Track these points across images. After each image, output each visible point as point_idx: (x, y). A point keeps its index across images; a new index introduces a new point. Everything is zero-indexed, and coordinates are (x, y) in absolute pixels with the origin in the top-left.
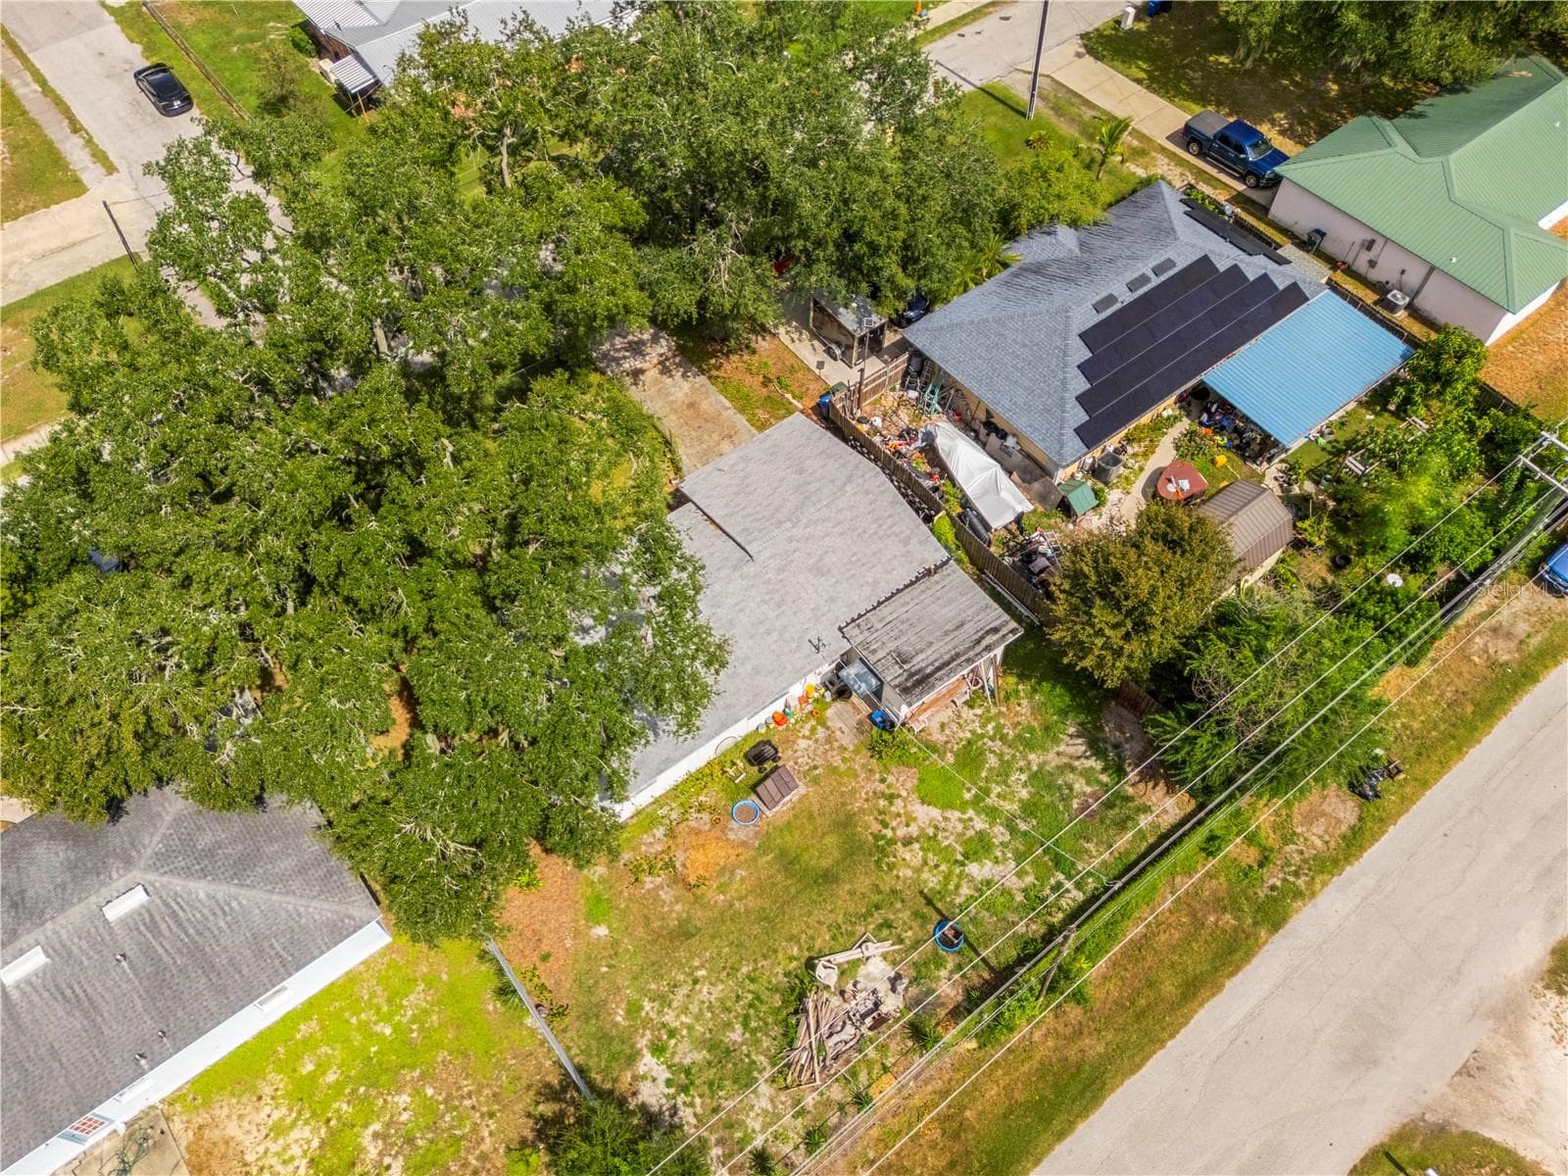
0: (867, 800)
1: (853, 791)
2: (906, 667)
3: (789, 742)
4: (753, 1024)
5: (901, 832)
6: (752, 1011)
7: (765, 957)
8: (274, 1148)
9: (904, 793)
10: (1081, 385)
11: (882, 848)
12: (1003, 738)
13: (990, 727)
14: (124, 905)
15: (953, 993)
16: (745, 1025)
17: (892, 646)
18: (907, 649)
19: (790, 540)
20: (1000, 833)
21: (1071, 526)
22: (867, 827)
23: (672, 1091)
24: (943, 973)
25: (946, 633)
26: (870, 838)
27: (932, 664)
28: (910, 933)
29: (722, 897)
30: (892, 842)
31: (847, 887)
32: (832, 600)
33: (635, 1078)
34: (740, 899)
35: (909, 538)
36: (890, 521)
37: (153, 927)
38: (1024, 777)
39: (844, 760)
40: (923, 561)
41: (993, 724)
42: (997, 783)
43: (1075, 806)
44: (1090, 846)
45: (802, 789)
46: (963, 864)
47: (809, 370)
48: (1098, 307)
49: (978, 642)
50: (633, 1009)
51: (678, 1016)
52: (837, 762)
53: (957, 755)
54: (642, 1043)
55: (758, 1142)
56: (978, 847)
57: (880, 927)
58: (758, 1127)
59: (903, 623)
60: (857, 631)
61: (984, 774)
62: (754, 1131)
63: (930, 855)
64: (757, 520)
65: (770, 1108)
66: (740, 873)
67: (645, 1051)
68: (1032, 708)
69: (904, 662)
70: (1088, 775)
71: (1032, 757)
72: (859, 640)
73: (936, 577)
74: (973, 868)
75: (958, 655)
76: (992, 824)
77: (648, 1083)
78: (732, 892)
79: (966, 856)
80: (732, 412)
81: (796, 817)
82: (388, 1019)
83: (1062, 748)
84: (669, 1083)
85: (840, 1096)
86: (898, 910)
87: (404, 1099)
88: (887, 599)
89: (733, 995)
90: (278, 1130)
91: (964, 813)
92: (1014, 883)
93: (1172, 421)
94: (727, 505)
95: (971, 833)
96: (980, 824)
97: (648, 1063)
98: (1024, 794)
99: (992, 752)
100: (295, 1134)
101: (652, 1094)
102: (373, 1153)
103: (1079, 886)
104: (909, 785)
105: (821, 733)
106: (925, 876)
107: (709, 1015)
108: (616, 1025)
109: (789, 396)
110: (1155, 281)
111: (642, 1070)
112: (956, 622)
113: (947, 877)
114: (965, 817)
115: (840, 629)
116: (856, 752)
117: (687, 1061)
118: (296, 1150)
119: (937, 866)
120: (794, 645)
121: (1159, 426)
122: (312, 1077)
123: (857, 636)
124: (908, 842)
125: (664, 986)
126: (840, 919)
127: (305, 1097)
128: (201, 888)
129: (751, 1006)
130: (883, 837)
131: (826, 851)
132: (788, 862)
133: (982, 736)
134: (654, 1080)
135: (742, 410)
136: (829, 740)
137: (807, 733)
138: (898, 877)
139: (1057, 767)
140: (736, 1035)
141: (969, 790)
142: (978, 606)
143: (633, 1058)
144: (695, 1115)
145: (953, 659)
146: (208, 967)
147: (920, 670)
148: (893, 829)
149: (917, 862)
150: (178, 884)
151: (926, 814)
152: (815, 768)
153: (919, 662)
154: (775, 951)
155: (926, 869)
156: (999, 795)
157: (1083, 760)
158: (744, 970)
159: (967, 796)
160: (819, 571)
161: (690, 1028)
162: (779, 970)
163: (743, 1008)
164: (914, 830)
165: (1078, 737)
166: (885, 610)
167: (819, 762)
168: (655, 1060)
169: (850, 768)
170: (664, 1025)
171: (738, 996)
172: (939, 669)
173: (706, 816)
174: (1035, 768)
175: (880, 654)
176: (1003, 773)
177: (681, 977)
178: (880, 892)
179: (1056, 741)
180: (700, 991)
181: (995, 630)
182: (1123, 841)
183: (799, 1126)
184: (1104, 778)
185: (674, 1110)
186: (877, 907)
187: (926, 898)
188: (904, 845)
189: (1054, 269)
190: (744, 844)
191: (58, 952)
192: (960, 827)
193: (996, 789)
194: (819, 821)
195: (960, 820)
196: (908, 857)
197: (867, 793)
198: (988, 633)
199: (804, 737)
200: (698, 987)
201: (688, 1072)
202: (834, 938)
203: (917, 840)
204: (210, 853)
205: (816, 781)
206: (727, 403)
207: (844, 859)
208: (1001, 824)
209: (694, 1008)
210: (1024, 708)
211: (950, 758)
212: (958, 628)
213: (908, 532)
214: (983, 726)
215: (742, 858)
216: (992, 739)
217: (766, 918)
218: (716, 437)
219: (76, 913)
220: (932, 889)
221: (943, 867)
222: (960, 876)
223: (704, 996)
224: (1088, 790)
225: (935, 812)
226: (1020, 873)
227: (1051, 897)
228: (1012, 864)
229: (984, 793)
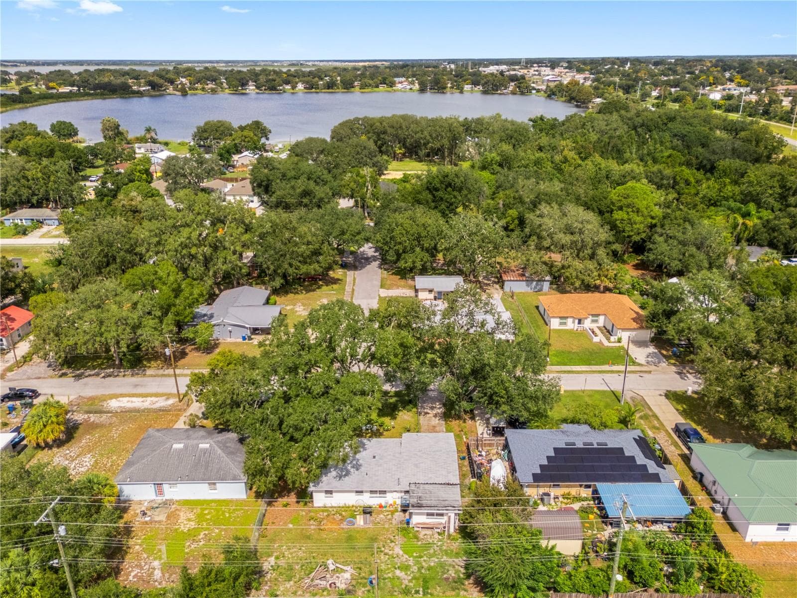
0: (385, 538)
1: (383, 534)
2: (419, 501)
3: (379, 513)
5: (386, 551)
8: (185, 522)
9: (397, 543)
10: (545, 462)
11: (377, 551)
12: (441, 548)
14: (204, 446)
17: (420, 495)
18: (423, 497)
20: (415, 569)
22: (378, 544)
23: (271, 568)
24: (363, 589)
25: (439, 500)
29: (325, 536)
30: (382, 551)
31: (359, 554)
32: (414, 475)
33: (266, 560)
34: (329, 539)
35: (451, 472)
36: (449, 465)
37: (205, 453)
38: (437, 560)
39: (389, 526)
40: (450, 480)
41: (441, 543)
42: (427, 557)
43: (445, 576)
44: (438, 588)
45: (370, 526)
46: (396, 569)
48: (567, 444)
49: (446, 507)
50: (281, 546)
51: (289, 554)
53: (422, 544)
54: (275, 554)
56: (405, 568)
57: (357, 568)
59: (429, 491)
60: (414, 486)
61: (425, 553)
63: (389, 561)
64: (411, 446)
65: (289, 587)
66: (335, 534)
67: (274, 556)
68: (458, 546)
70: (457, 572)
71: (445, 557)
72: (412, 488)
73: (450, 486)
74: (398, 572)
75: (436, 506)
76: (415, 565)
77: (268, 563)
78: (329, 537)
79: (399, 568)
81: (363, 530)
82: (229, 513)
83: (456, 561)
84: (272, 566)
86: (367, 567)
87: (217, 531)
88: (431, 484)
89: (306, 558)
90: (189, 520)
91: (409, 558)
92: (406, 582)
93: (586, 499)
95: (406, 563)
96: (411, 563)
97: (272, 559)
98: (432, 564)
99: (434, 549)
100: (191, 523)
101: (266, 566)
102: (200, 537)
104: (401, 542)
105: (390, 517)
106: (383, 565)
107: (296, 558)
108: (273, 547)
109: (464, 437)
110: (596, 446)
111: (269, 559)
112: (444, 499)
113: (388, 569)
115: (410, 483)
116: (394, 526)
117: (281, 565)
118: (188, 526)
121: (578, 499)
122: (205, 514)
124: (386, 554)
125: (292, 546)
127: (200, 518)
128: (219, 451)
130: (380, 549)
132: (350, 539)
133: (435, 544)
134: (270, 563)
136: (390, 519)
137: (386, 514)
138: (375, 560)
139: (450, 564)
140: (297, 567)
141: (417, 553)
143: (269, 556)
144: (271, 577)
145: (434, 507)
146: (207, 468)
148: (385, 549)
149: (384, 560)
150: (216, 448)
151: (398, 550)
152: (379, 523)
153: (423, 502)
154: (326, 556)
155: (384, 563)
156: (424, 560)
157: (460, 567)
158: (314, 555)
159: (415, 554)
161: (289, 558)
162: (322, 560)
164: (391, 553)
165: (464, 561)
166: (427, 486)
167: (382, 522)
168: (274, 559)
169: (388, 529)
170: (284, 554)
173: (340, 517)
174: (442, 560)
175: (415, 495)
176: (431, 556)
177: (298, 546)
178: (366, 560)
179: (457, 558)
181: (454, 507)
184: (462, 576)
185: (267, 573)
186: (362, 563)
187: (377, 570)
188: (384, 554)
189: (568, 433)
190: (343, 528)
191: (186, 447)
192: (405, 560)
193: (425, 558)
194: (367, 534)
195: (406, 558)
196: (382, 557)
197: (387, 537)
198: (451, 506)
199: (384, 515)
200: (300, 551)
201: (278, 567)
203: (389, 555)
204: (227, 447)
205: (376, 526)
206: (444, 431)
208: (417, 567)
209: (294, 555)
210: (456, 545)
211: (420, 543)
212: (443, 501)
213: (452, 470)
214: (438, 541)
215: (339, 531)
216: (437, 546)
219: (195, 442)
220: (381, 569)
221: (389, 566)
222: (392, 571)
223: (299, 554)
224: (453, 575)
225: (401, 552)
226: (410, 581)
227: (413, 592)
228: (410, 578)
229: (421, 557)
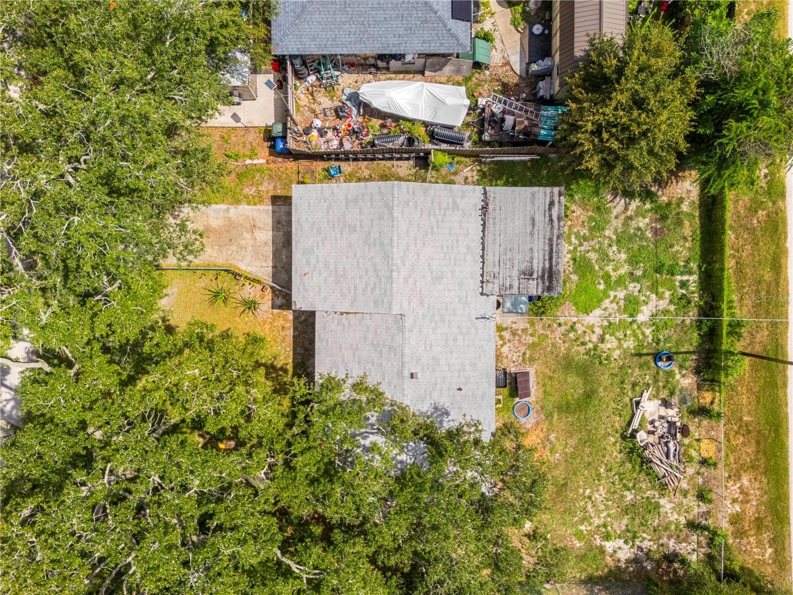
0: (564, 342)
1: (554, 345)
2: (535, 276)
4: (631, 485)
5: (594, 338)
6: (624, 481)
7: (604, 456)
9: (575, 319)
11: (596, 357)
12: (585, 238)
13: (573, 240)
15: (690, 381)
16: (629, 490)
17: (515, 273)
18: (524, 266)
19: (406, 280)
20: (633, 287)
21: (487, 73)
22: (578, 353)
23: (631, 543)
24: (678, 377)
25: (532, 234)
26: (585, 357)
27: (545, 260)
28: (647, 377)
29: (558, 455)
30: (595, 348)
31: (601, 389)
32: (461, 284)
33: (611, 556)
34: (566, 447)
35: (454, 202)
36: (436, 205)
38: (615, 248)
39: (531, 335)
40: (475, 205)
41: (573, 236)
42: (608, 265)
43: (650, 236)
44: (676, 248)
45: (532, 371)
46: (634, 321)
47: (234, 128)
49: (551, 220)
50: (579, 535)
51: (599, 517)
52: (530, 340)
53: (575, 273)
54: (598, 542)
55: (683, 521)
56: (632, 305)
57: (633, 389)
58: (676, 516)
59: (505, 254)
60: (490, 285)
61: (597, 268)
62: (677, 520)
63: (618, 334)
64: (373, 289)
65: (673, 505)
66: (552, 437)
67: (603, 543)
68: (580, 206)
69: (531, 274)
70: (639, 213)
71: (607, 233)
72: (497, 289)
73: (491, 207)
74: (641, 318)
75: (551, 240)
76: (626, 288)
77: (619, 552)
78: (559, 448)
79: (631, 316)
80: (233, 209)
81: (544, 385)
83: (615, 212)
84: (626, 542)
85: (693, 470)
86: (632, 374)
88: (483, 249)
89: (610, 484)
91: (609, 297)
92: (663, 304)
94: (343, 295)
95: (622, 303)
96: (621, 294)
97: (609, 546)
98: (623, 256)
99: (588, 251)
101: (625, 553)
103: (690, 273)
104: (573, 313)
106: (625, 346)
107: (610, 503)
108: (580, 548)
109: (248, 162)
111: (610, 550)
112: (529, 222)
113: (635, 335)
114: (612, 298)
115: (482, 294)
116: (532, 324)
117: (624, 527)
119: (625, 335)
120: (473, 330)
123: (493, 287)
124: (602, 339)
125: (580, 514)
126: (614, 405)
129: (621, 480)
130: (590, 350)
131: (574, 386)
132: (565, 408)
133: (575, 248)
134: (620, 548)
135: (237, 202)
136: (514, 333)
137: (501, 342)
138: (615, 359)
139: (623, 225)
140: (629, 496)
141: (599, 283)
142: (528, 200)
143: (602, 550)
144: (650, 540)
145: (551, 245)
147: (543, 270)
148: (589, 341)
149: (615, 343)
151: (595, 318)
152: (524, 354)
153: (538, 265)
154: (605, 449)
155: (622, 342)
156: (614, 270)
157: (630, 208)
158: (602, 470)
159: (602, 287)
160: (438, 279)
161: (609, 515)
162: (615, 454)
163: (619, 484)
164: (598, 331)
165: (615, 198)
166: (489, 258)
167: (523, 349)
168: (611, 542)
169: (539, 337)
170: (598, 526)
171: (612, 483)
172: (551, 259)
174: (614, 237)
175: (516, 284)
176: (604, 258)
177: (583, 503)
178: (616, 375)
179: (608, 211)
180: (596, 499)
181: (552, 204)
182: (687, 230)
183: (691, 498)
184: (648, 206)
185: (640, 549)
186: (622, 382)
187: (637, 355)
188: (602, 342)
190: (537, 423)
192: (614, 305)
193: (609, 269)
194: (556, 376)
195: (611, 302)
196: (609, 346)
197: (560, 339)
198: (550, 209)
199: (502, 346)
200: (593, 499)
201: (628, 531)
202: (620, 416)
203: (604, 334)
205: (532, 360)
206: (223, 207)
207: (586, 379)
208: (629, 282)
209: (602, 507)
210: (577, 211)
211: (574, 277)
212: (533, 225)
213: (451, 200)
215: (545, 430)
216: (581, 245)
217: (586, 442)
218: (247, 236)
220: (635, 348)
221: (628, 332)
222: (639, 327)
223: (600, 499)
224: (647, 220)
225: (597, 312)
226: (660, 296)
227: (684, 291)
228: (654, 296)
229: (607, 277)
